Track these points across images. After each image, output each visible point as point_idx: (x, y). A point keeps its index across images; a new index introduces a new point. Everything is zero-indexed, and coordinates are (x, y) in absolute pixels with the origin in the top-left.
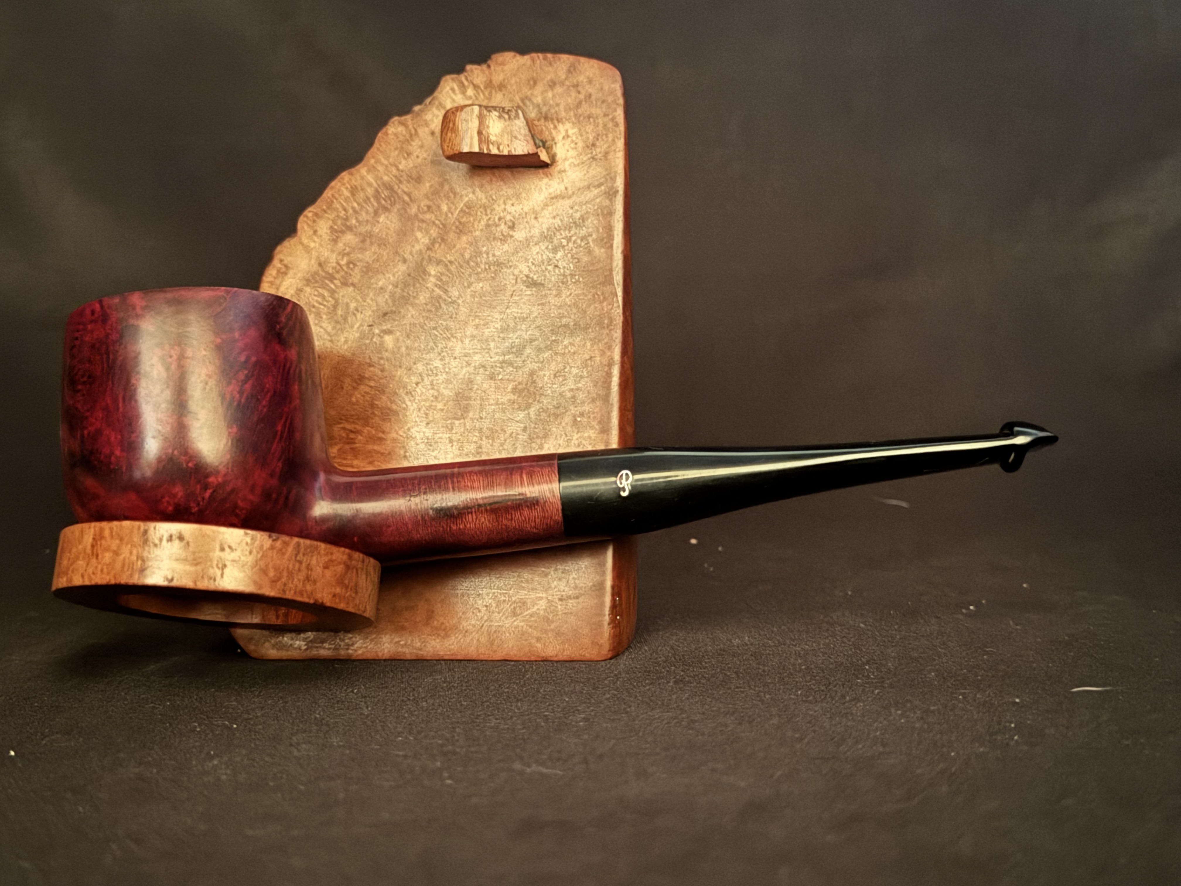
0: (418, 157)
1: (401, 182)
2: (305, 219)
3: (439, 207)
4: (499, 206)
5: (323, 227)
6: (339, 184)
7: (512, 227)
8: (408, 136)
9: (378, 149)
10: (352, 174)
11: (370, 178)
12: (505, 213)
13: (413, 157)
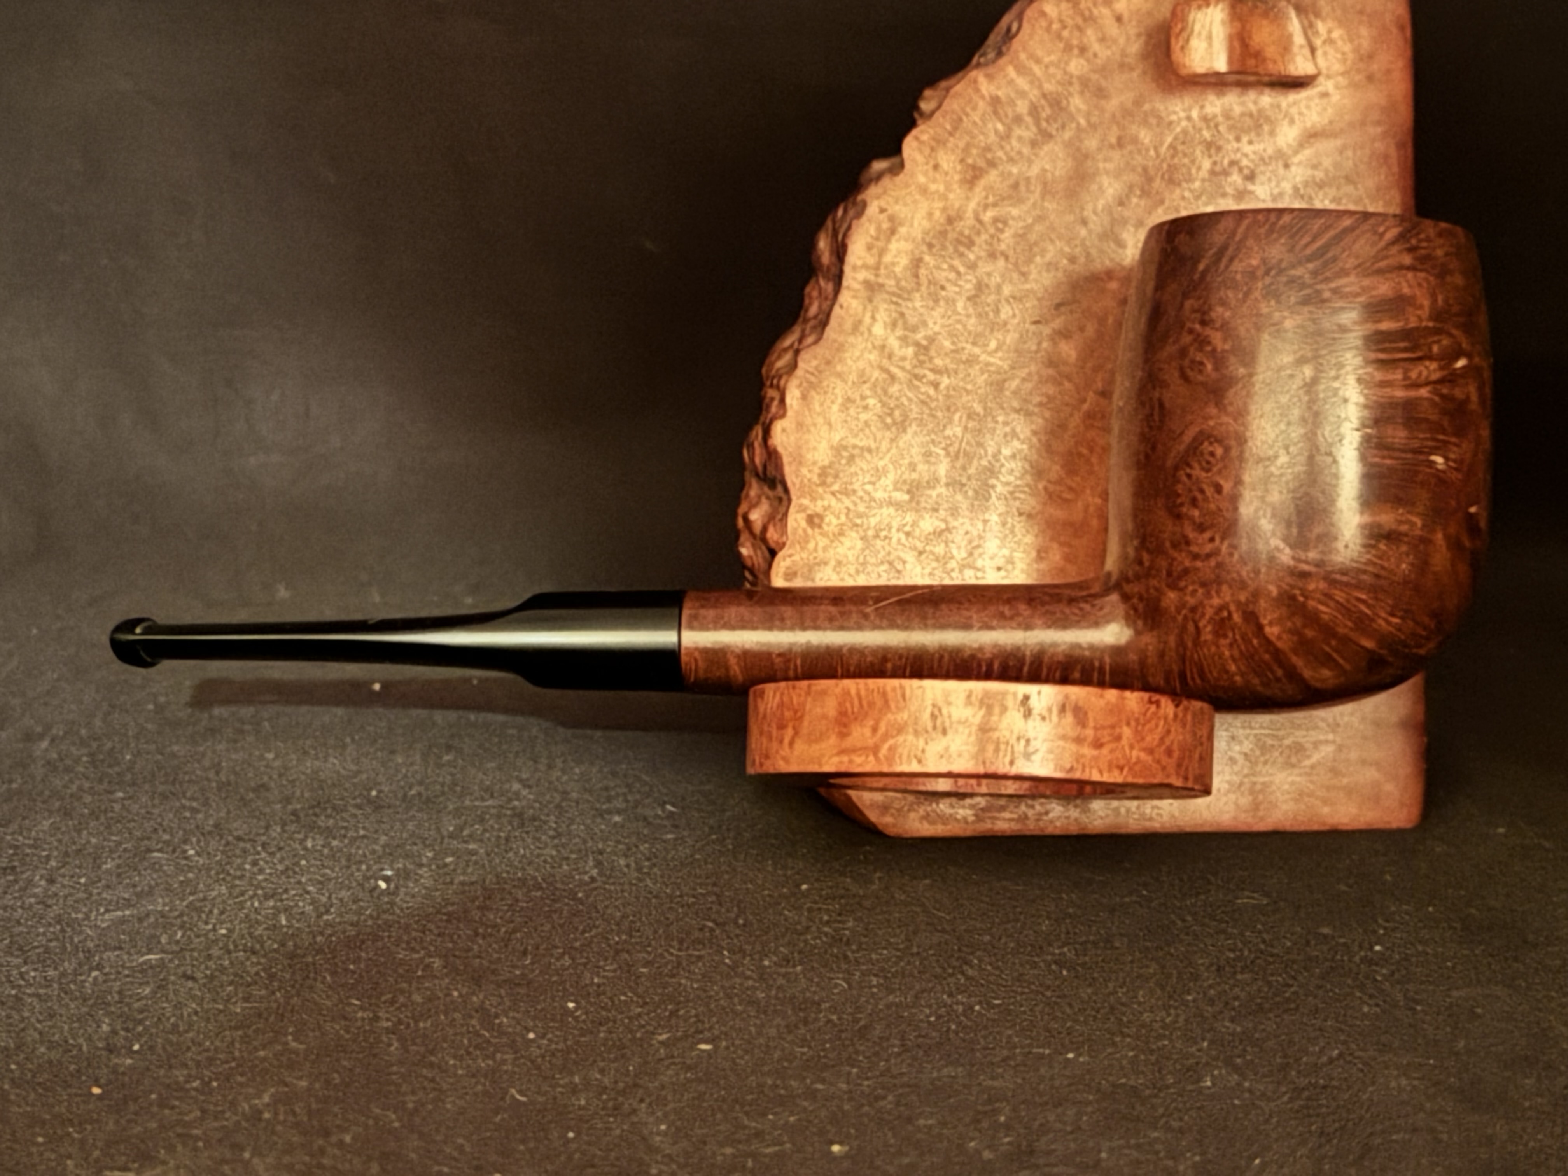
0: (1095, 55)
1: (1070, 94)
2: (915, 144)
3: (1135, 140)
4: (1228, 141)
5: (947, 160)
6: (970, 91)
7: (1251, 177)
8: (1079, 20)
9: (1031, 36)
10: (990, 77)
11: (1022, 83)
12: (1239, 155)
13: (1090, 54)
